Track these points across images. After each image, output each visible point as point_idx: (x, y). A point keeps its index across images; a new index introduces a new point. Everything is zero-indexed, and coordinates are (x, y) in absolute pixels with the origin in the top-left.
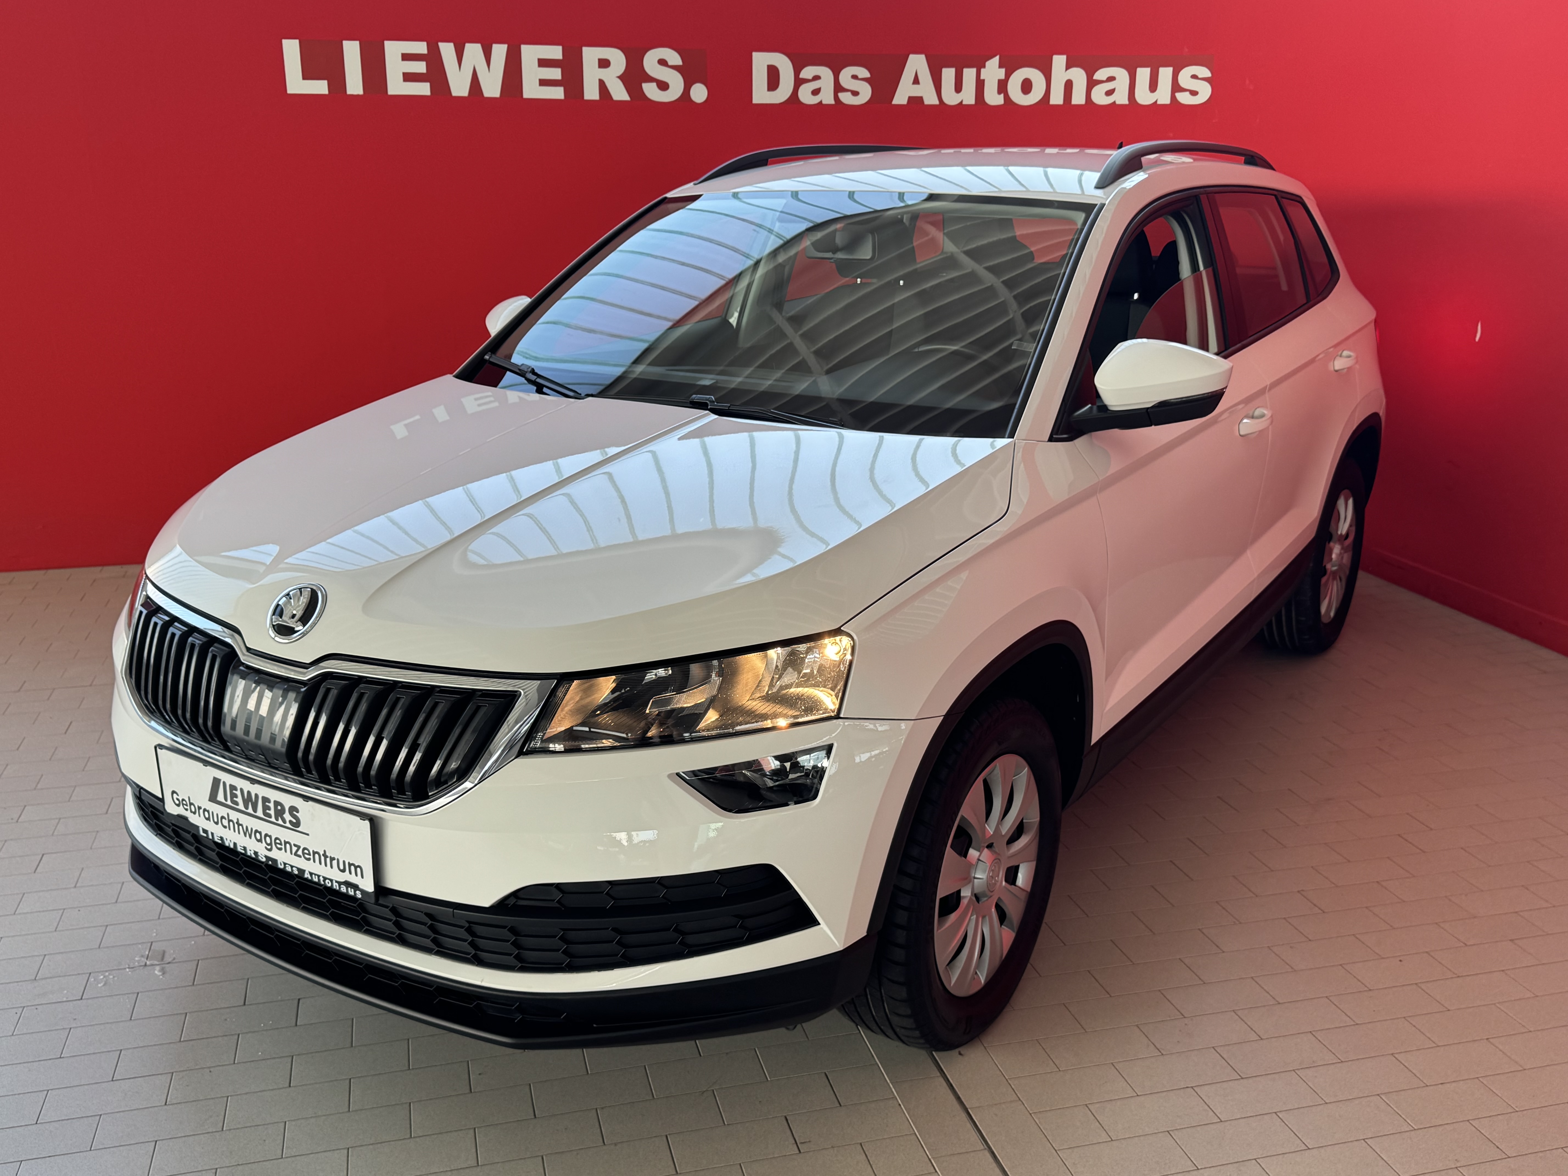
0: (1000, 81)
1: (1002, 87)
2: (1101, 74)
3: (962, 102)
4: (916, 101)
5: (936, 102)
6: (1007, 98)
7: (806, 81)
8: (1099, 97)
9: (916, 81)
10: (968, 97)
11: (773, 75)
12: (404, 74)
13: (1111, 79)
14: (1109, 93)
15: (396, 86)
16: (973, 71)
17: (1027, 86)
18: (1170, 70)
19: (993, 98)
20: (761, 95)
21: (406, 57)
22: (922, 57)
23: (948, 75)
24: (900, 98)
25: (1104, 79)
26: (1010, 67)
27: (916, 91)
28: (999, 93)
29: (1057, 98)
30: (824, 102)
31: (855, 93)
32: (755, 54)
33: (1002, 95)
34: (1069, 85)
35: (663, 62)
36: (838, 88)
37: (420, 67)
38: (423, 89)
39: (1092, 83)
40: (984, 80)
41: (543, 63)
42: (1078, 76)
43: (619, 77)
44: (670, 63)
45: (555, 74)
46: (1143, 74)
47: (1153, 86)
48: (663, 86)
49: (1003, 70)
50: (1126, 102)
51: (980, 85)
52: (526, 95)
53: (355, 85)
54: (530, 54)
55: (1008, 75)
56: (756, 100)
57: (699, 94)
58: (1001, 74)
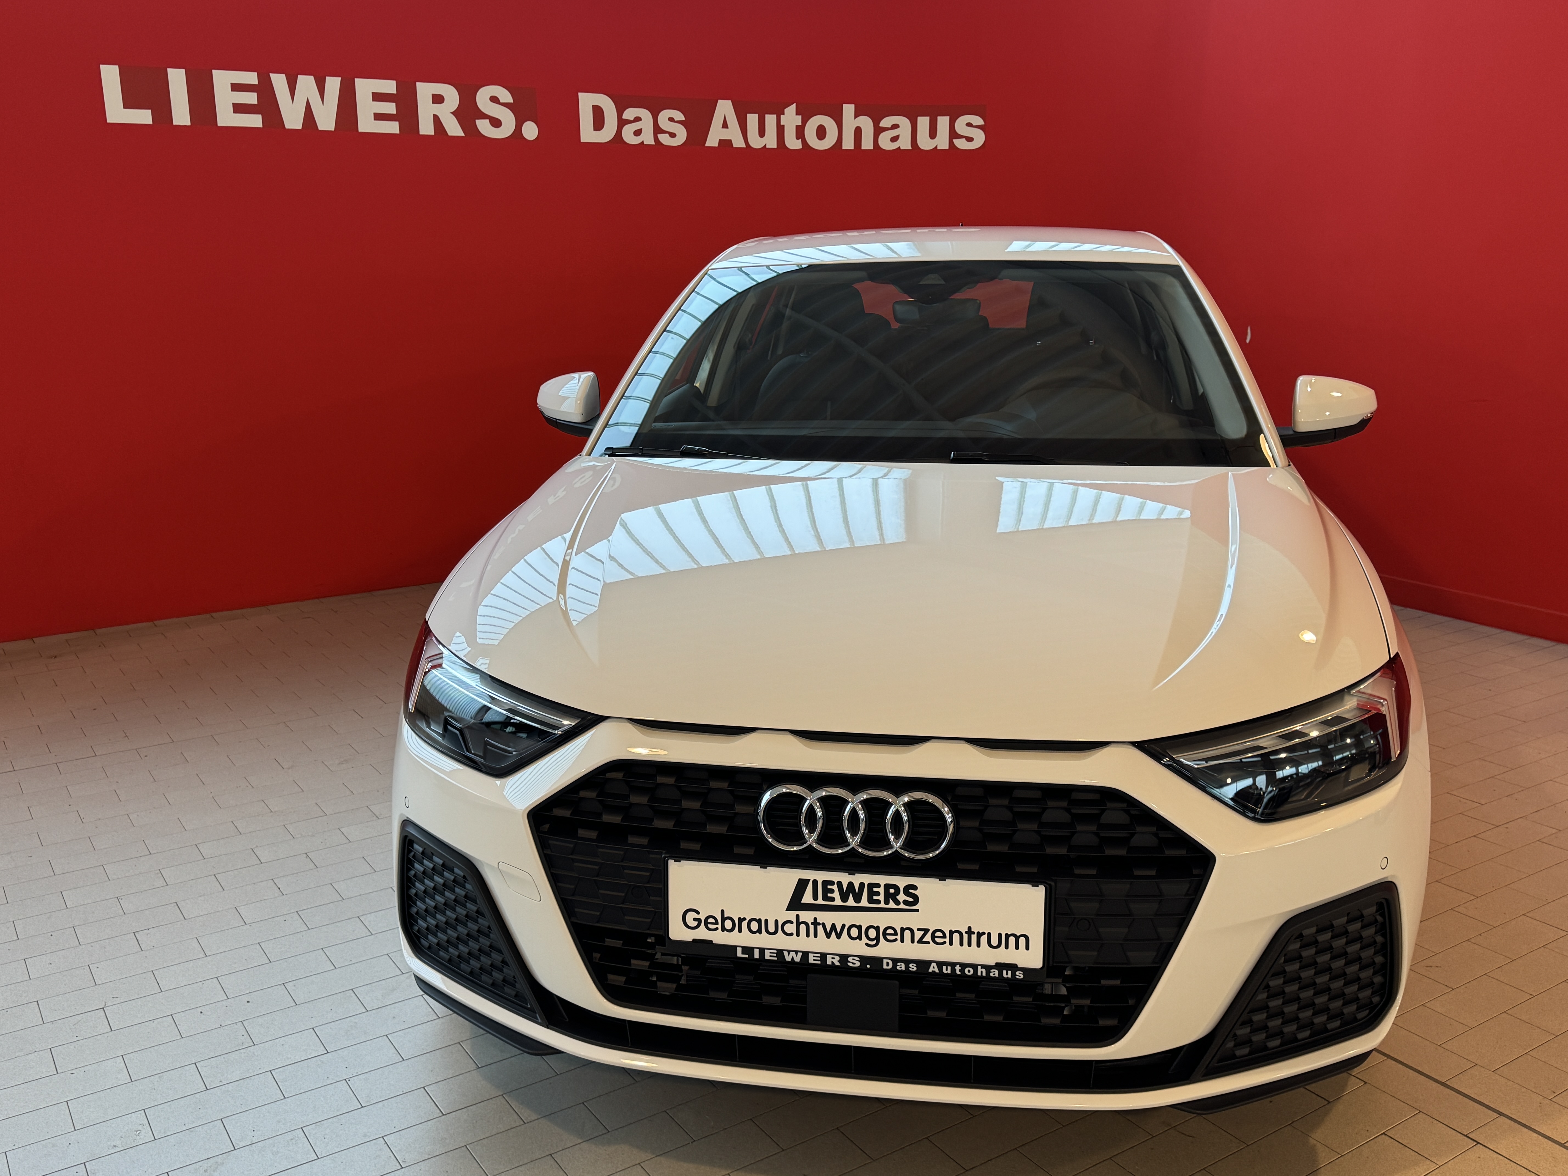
0: (797, 127)
1: (800, 132)
2: (886, 122)
3: (766, 145)
4: (725, 144)
5: (744, 146)
6: (804, 142)
7: (629, 122)
8: (885, 143)
9: (725, 125)
10: (770, 141)
11: (598, 115)
12: (234, 104)
13: (895, 126)
14: (894, 139)
15: (226, 118)
16: (775, 116)
17: (821, 133)
18: (946, 119)
19: (793, 143)
20: (588, 134)
21: (236, 87)
22: (729, 102)
23: (752, 119)
24: (712, 141)
25: (890, 126)
26: (806, 114)
27: (725, 135)
28: (798, 138)
29: (848, 144)
30: (645, 143)
31: (673, 135)
32: (580, 94)
33: (800, 140)
34: (858, 132)
35: (494, 99)
36: (657, 130)
37: (251, 98)
38: (255, 121)
39: (878, 131)
40: (784, 126)
41: (378, 97)
42: (866, 123)
43: (452, 113)
44: (502, 101)
45: (390, 108)
46: (923, 122)
47: (933, 134)
48: (496, 123)
49: (800, 117)
50: (910, 148)
51: (780, 129)
52: (361, 129)
53: (181, 115)
54: (365, 87)
55: (804, 122)
56: (584, 139)
57: (530, 131)
58: (798, 120)
